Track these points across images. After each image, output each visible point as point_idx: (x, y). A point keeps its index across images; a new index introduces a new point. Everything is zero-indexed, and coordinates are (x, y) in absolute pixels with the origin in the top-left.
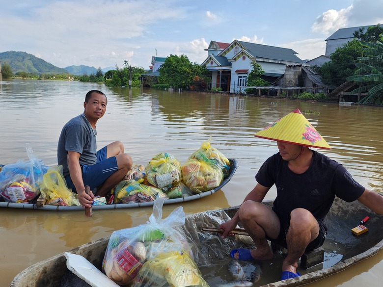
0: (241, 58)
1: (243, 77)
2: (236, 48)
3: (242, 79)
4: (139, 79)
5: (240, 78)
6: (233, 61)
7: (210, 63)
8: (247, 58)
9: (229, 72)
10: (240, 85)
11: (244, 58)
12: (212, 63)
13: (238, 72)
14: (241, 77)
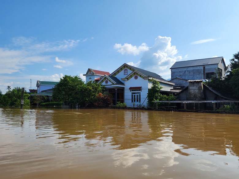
0: (133, 78)
1: (137, 93)
2: (125, 70)
3: (136, 95)
4: (29, 98)
5: (133, 95)
6: (126, 80)
7: (104, 82)
8: (139, 77)
9: (123, 89)
10: (135, 101)
11: (136, 78)
12: (107, 82)
13: (131, 89)
14: (135, 93)
